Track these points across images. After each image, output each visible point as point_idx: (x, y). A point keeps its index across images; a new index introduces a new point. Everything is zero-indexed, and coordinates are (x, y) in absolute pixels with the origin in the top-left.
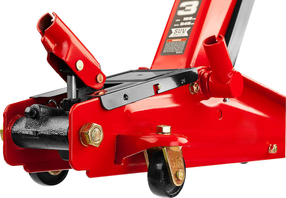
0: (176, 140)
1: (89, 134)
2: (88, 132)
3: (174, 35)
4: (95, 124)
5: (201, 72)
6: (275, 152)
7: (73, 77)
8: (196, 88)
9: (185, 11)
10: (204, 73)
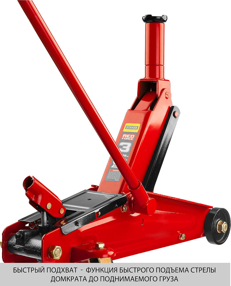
0: (106, 253)
1: (53, 253)
2: (53, 252)
3: (114, 166)
4: (57, 247)
5: (130, 196)
6: (183, 239)
7: (45, 213)
8: (125, 209)
9: (122, 149)
10: (131, 197)
